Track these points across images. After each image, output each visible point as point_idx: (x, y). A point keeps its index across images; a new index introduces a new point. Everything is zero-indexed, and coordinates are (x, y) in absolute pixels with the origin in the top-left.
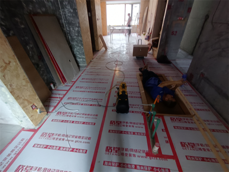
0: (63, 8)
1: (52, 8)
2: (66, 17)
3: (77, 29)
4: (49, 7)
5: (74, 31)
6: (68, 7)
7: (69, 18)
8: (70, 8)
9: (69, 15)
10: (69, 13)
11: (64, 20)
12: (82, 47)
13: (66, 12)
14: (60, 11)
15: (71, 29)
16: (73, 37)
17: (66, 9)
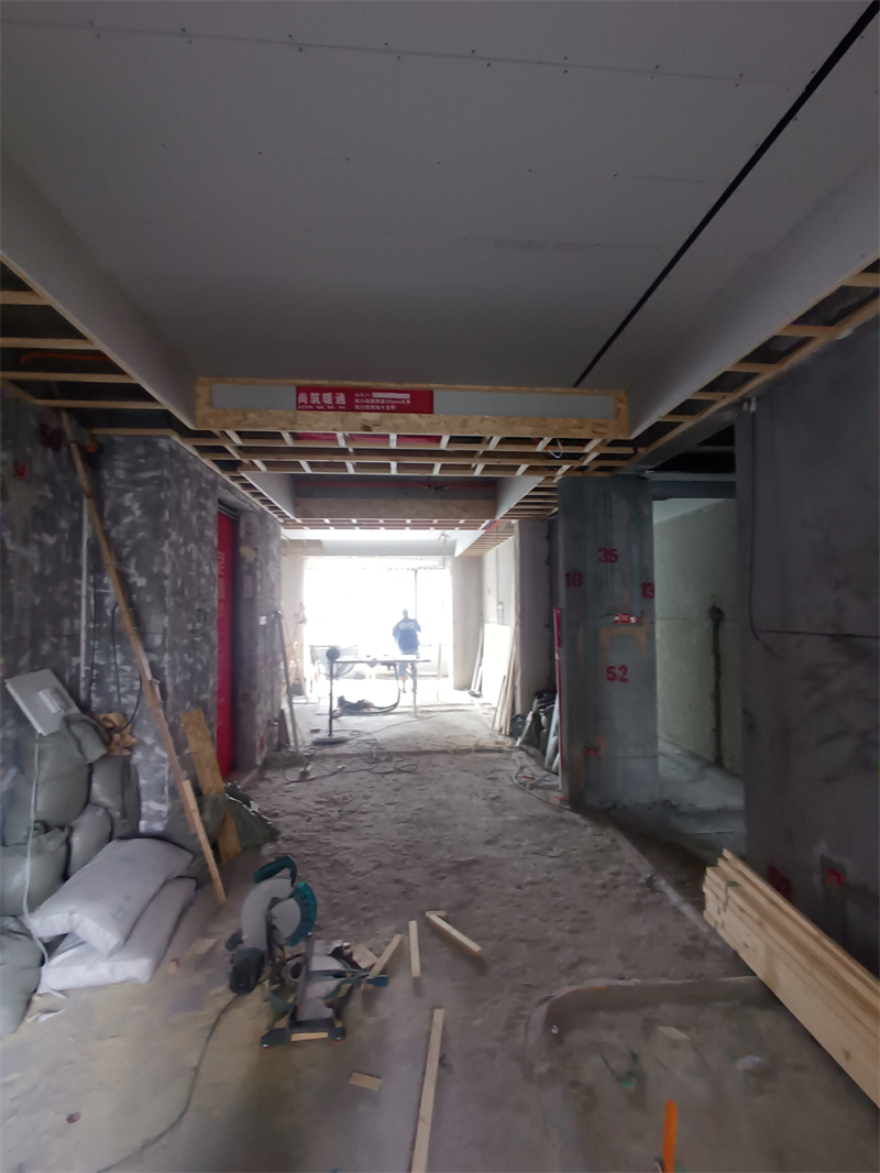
0: (97, 570)
1: (36, 570)
2: (99, 606)
4: (25, 563)
5: (128, 668)
8: (132, 571)
11: (90, 620)
12: (158, 750)
13: (106, 587)
14: (77, 581)
15: (119, 659)
16: (116, 699)
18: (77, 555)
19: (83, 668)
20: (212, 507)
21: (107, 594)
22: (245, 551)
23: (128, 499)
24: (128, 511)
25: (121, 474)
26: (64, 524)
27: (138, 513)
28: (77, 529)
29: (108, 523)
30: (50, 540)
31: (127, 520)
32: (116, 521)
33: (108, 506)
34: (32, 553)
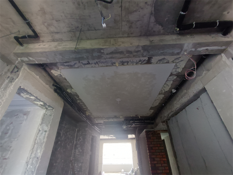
0: (75, 149)
2: (75, 155)
3: (80, 164)
5: (77, 166)
6: (78, 148)
7: (77, 155)
8: (80, 149)
9: (78, 153)
10: (78, 152)
11: (73, 157)
13: (76, 152)
14: (72, 151)
15: (76, 165)
17: (77, 150)
18: (73, 146)
19: (71, 166)
20: (91, 137)
21: (76, 153)
23: (81, 137)
24: (80, 139)
25: (80, 134)
26: (73, 142)
27: (82, 139)
28: (74, 142)
29: (78, 141)
30: (71, 144)
31: (80, 141)
33: (78, 138)
34: (69, 147)
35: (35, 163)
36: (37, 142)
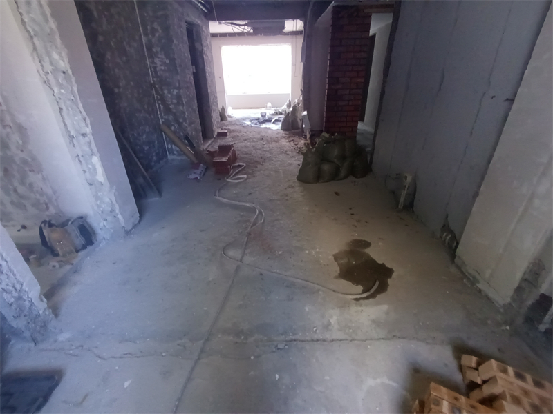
0: (152, 56)
1: (135, 57)
2: (156, 72)
3: (175, 92)
4: (132, 54)
5: (169, 95)
6: (160, 56)
7: (161, 73)
8: (163, 57)
9: (162, 68)
10: (161, 65)
11: (153, 77)
13: (156, 63)
14: (146, 61)
15: (166, 92)
17: (157, 59)
19: (155, 95)
20: (184, 26)
21: (156, 67)
22: (197, 45)
23: (156, 25)
24: (157, 30)
29: (151, 36)
30: (135, 45)
31: (157, 34)
32: (154, 35)
33: (149, 28)
34: (132, 51)
35: (64, 83)
36: (34, 30)
